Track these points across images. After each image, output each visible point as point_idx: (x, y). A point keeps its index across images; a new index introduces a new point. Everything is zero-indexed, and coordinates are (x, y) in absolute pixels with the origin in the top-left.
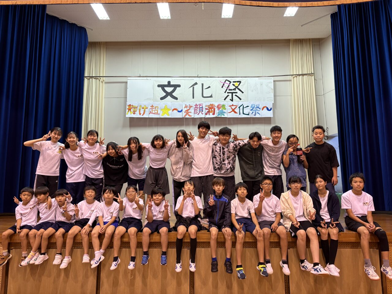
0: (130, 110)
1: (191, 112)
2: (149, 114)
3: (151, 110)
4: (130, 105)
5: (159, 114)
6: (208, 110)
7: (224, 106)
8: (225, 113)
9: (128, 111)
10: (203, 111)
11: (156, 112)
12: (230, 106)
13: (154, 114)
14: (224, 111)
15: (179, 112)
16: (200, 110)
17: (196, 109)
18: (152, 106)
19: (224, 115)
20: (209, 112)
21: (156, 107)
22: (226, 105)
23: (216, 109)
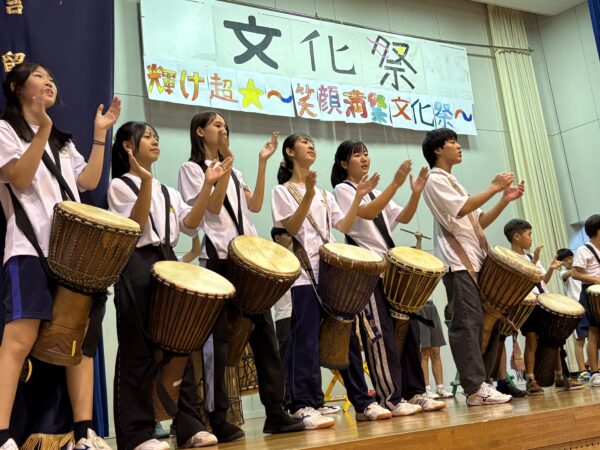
0: (155, 79)
1: (311, 106)
2: (211, 98)
3: (213, 88)
4: (154, 66)
5: (236, 101)
6: (349, 105)
7: (381, 98)
8: (385, 115)
9: (152, 83)
10: (339, 106)
11: (228, 94)
12: (395, 100)
13: (223, 98)
14: (384, 110)
15: (284, 100)
16: (334, 102)
17: (323, 98)
18: (216, 77)
19: (385, 121)
20: (351, 109)
21: (225, 81)
22: (387, 98)
23: (368, 105)
